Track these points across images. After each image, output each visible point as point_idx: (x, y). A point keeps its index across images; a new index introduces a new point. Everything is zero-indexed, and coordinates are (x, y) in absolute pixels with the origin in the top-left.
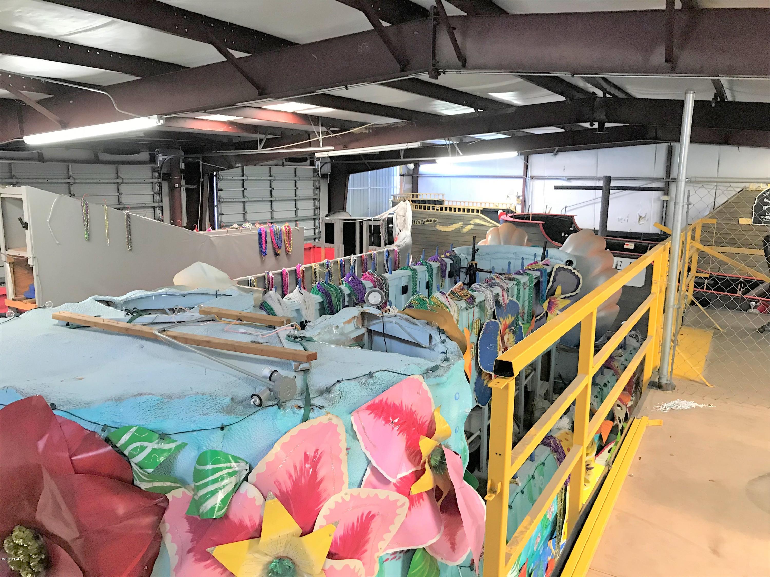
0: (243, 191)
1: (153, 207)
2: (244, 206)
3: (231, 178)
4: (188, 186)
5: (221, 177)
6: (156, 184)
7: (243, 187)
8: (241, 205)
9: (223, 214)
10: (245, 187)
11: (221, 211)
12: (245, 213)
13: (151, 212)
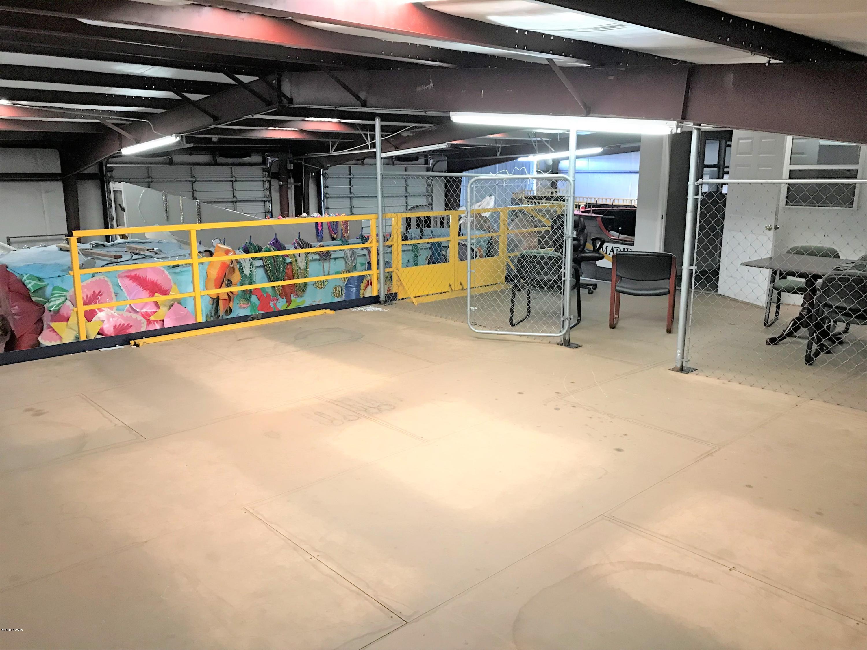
0: (350, 188)
1: (264, 201)
2: (351, 200)
3: (337, 176)
4: (296, 184)
5: (327, 176)
6: (267, 182)
7: (350, 185)
8: (349, 200)
9: (329, 208)
10: (352, 185)
11: (327, 205)
12: (352, 207)
13: (262, 205)
